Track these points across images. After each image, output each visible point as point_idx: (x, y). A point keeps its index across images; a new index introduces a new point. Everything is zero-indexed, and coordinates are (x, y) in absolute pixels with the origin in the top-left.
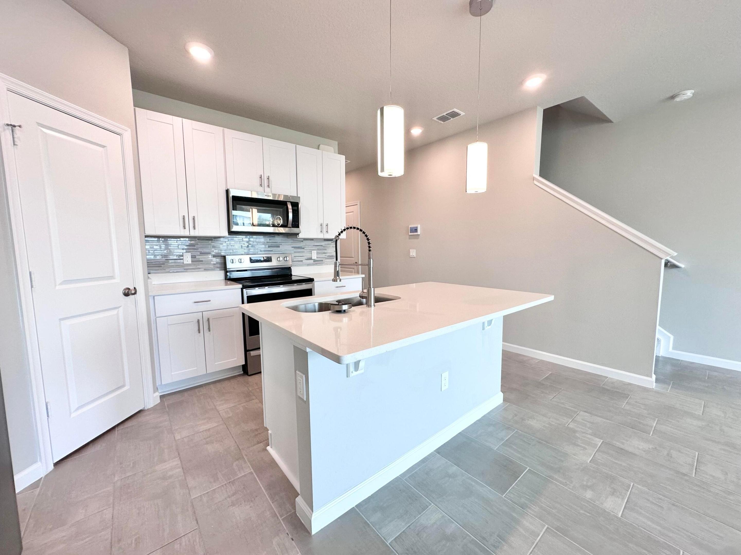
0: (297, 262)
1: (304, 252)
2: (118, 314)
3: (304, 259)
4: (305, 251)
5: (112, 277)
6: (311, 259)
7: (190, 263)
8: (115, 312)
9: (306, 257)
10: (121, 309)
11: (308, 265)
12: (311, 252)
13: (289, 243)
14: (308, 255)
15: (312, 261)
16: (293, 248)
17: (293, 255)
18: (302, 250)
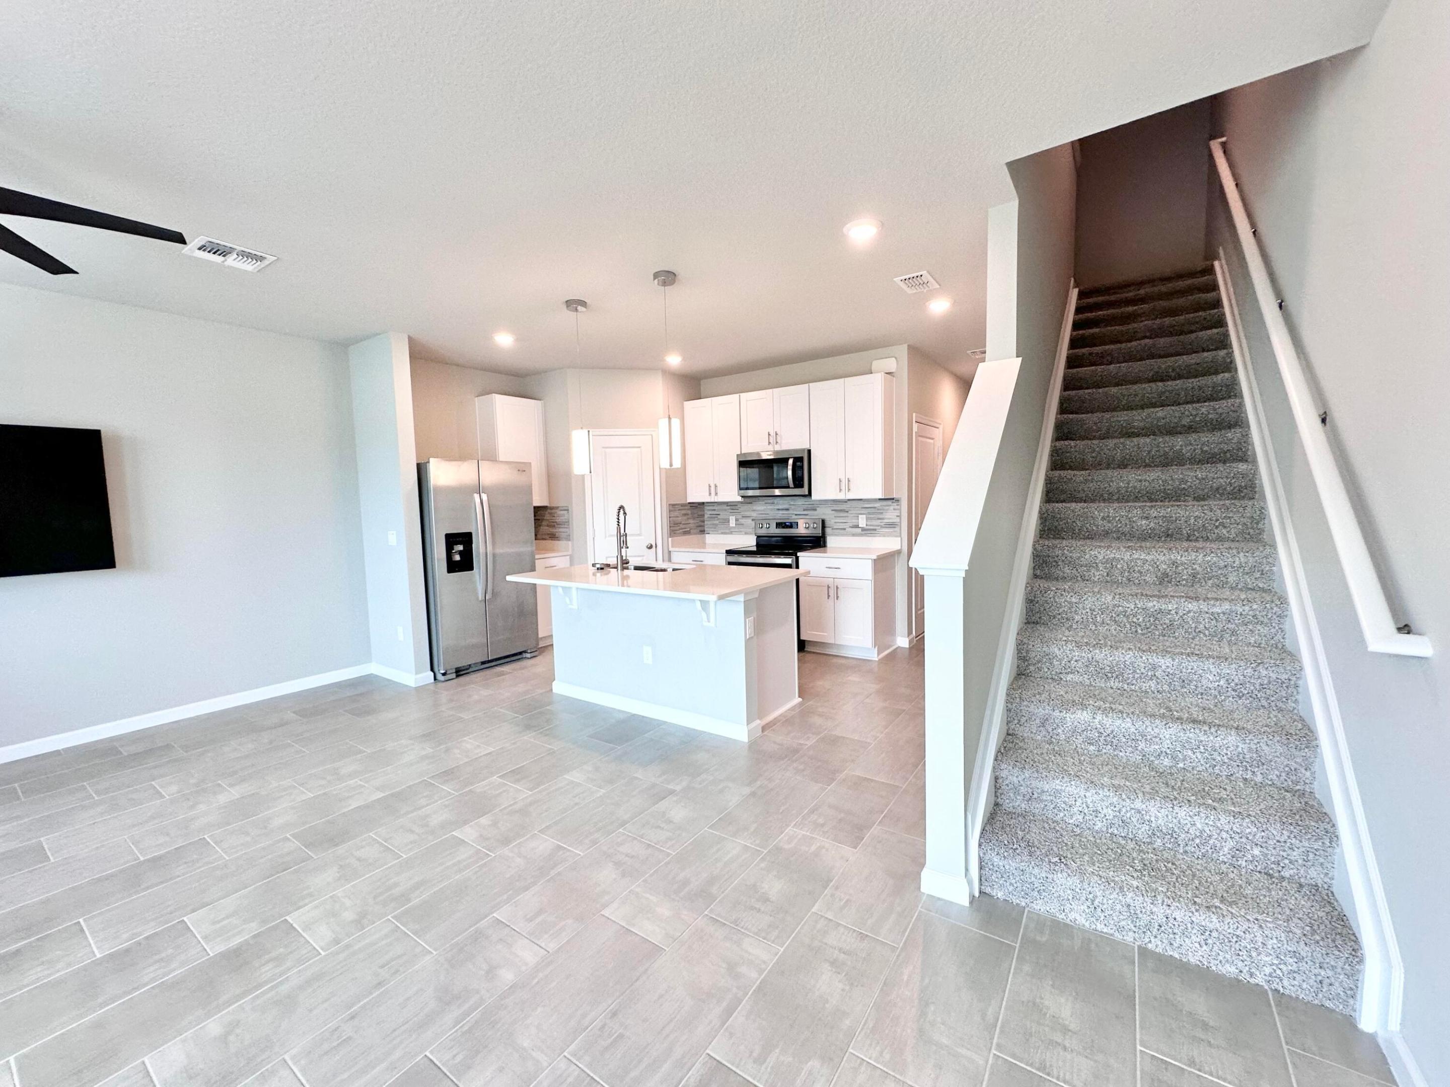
1: (848, 517)
3: (849, 526)
7: (734, 526)
10: (644, 557)
11: (854, 535)
12: (859, 517)
13: (827, 507)
15: (859, 530)
16: (833, 512)
17: (833, 521)
18: (845, 514)
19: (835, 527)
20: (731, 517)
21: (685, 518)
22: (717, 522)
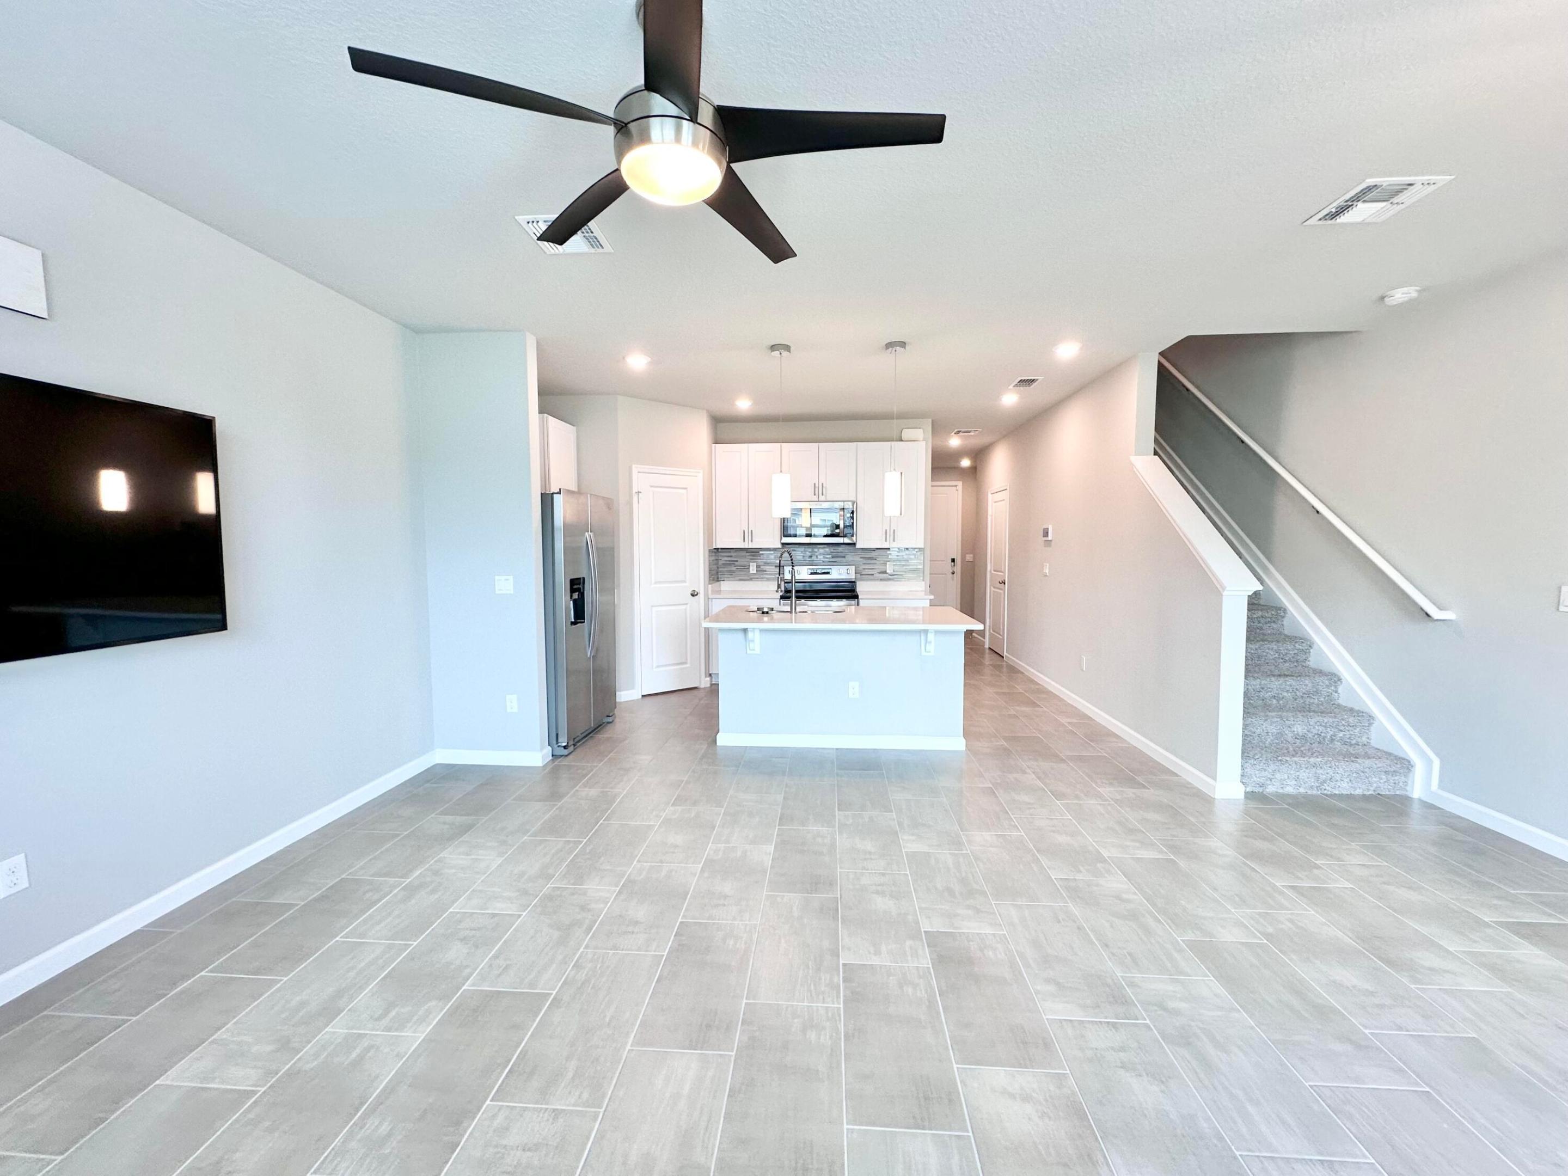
0: (867, 576)
1: (876, 564)
2: (686, 609)
3: (876, 572)
5: (684, 582)
6: (885, 572)
7: (755, 573)
8: (684, 607)
9: (879, 571)
10: (688, 606)
11: (881, 580)
12: (886, 564)
14: (882, 567)
15: (886, 576)
16: (862, 559)
18: (873, 561)
19: (863, 573)
20: (751, 564)
22: (734, 569)
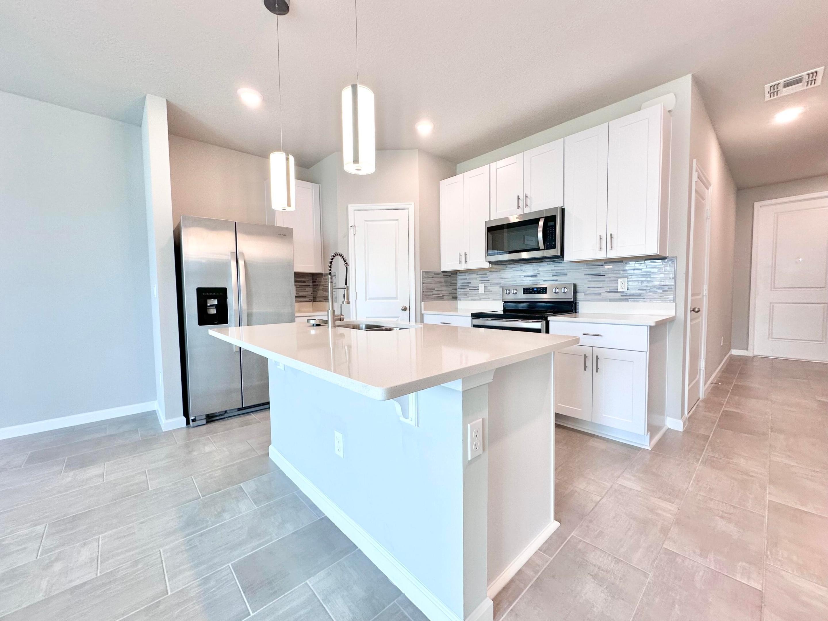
0: (592, 295)
1: (604, 281)
3: (605, 291)
4: (606, 279)
5: (396, 298)
6: (616, 291)
7: (483, 293)
9: (608, 289)
10: (399, 318)
11: (611, 300)
12: (618, 280)
13: (581, 269)
14: (611, 285)
15: (618, 295)
16: (587, 276)
17: (586, 286)
18: (601, 278)
19: (588, 293)
21: (438, 285)
22: (468, 290)
